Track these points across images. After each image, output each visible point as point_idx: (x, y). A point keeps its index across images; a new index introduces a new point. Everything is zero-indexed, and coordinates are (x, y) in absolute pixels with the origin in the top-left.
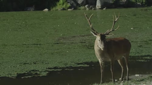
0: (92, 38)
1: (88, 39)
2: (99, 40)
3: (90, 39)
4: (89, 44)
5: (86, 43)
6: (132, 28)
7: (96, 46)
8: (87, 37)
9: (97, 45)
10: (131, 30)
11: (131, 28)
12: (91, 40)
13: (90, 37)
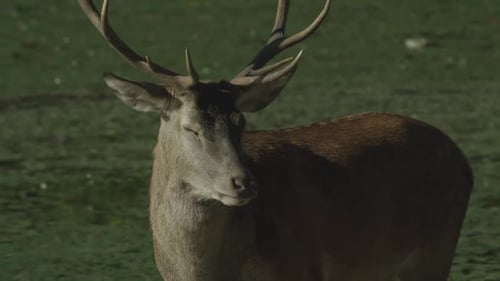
0: (75, 123)
1: (38, 131)
2: (188, 129)
3: (61, 134)
4: (50, 177)
5: (29, 165)
6: (411, 44)
7: (168, 193)
8: (26, 117)
9: (173, 182)
10: (410, 56)
11: (410, 36)
12: (68, 141)
13: (54, 113)
